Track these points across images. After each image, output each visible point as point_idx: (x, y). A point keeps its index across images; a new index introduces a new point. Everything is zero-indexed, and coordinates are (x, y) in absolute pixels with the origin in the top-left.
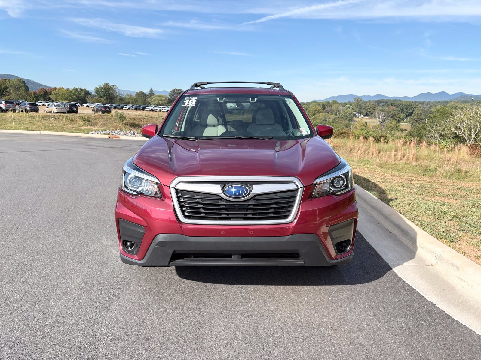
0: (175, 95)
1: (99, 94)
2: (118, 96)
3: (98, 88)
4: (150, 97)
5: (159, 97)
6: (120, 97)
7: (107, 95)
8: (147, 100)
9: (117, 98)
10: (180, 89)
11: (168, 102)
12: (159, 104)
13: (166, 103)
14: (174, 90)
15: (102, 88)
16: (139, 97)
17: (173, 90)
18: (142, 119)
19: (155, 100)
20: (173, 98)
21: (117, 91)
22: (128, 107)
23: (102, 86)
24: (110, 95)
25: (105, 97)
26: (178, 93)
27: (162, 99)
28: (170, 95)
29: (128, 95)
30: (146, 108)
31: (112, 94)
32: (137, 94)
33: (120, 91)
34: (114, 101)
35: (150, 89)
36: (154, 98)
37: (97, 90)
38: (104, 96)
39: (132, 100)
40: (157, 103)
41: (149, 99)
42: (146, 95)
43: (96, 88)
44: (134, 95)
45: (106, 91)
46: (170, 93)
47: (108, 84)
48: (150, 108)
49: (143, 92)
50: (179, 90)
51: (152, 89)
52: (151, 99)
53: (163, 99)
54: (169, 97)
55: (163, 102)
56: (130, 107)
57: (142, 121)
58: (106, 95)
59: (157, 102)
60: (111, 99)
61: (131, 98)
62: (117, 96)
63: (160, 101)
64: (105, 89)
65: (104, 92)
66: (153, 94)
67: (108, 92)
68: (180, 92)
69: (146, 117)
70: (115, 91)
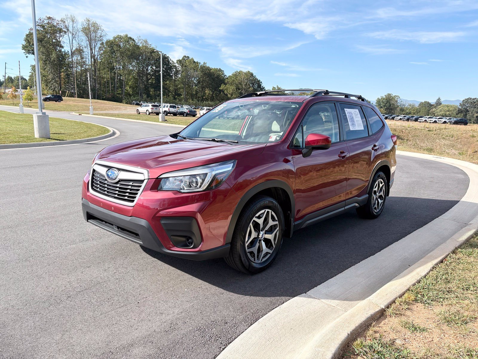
0: (467, 104)
1: (379, 105)
2: (400, 107)
3: (380, 98)
4: (435, 107)
5: (447, 108)
6: (401, 108)
7: (388, 105)
8: (431, 110)
9: (398, 108)
10: (476, 98)
11: (457, 113)
12: (445, 115)
13: (454, 114)
14: (468, 99)
15: (384, 99)
16: (422, 107)
17: (466, 99)
18: (403, 131)
19: (441, 111)
20: (464, 108)
21: (399, 102)
22: (399, 118)
23: (384, 97)
24: (391, 105)
25: (386, 107)
26: (471, 103)
27: (450, 110)
28: (461, 105)
29: (410, 105)
30: (420, 119)
31: (393, 104)
32: (421, 104)
33: (402, 101)
34: (394, 112)
35: (438, 98)
36: (441, 108)
37: (379, 101)
38: (384, 106)
39: (414, 110)
40: (443, 114)
41: (434, 109)
42: (432, 105)
43: (378, 99)
44: (417, 105)
45: (387, 102)
46: (461, 102)
47: (390, 94)
48: (424, 119)
49: (428, 102)
50: (474, 99)
51: (439, 99)
52: (437, 109)
53: (452, 109)
54: (460, 107)
55: (450, 113)
56: (402, 118)
57: (403, 132)
58: (386, 105)
59: (443, 112)
60: (391, 109)
61: (413, 108)
62: (398, 107)
63: (447, 112)
64: (386, 100)
65: (385, 103)
66: (441, 104)
67: (390, 102)
68: (475, 101)
69: (409, 129)
70: (397, 101)
